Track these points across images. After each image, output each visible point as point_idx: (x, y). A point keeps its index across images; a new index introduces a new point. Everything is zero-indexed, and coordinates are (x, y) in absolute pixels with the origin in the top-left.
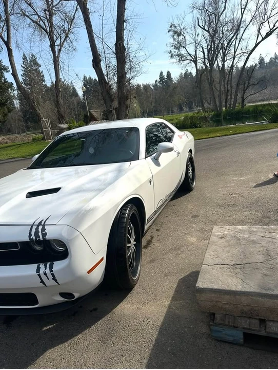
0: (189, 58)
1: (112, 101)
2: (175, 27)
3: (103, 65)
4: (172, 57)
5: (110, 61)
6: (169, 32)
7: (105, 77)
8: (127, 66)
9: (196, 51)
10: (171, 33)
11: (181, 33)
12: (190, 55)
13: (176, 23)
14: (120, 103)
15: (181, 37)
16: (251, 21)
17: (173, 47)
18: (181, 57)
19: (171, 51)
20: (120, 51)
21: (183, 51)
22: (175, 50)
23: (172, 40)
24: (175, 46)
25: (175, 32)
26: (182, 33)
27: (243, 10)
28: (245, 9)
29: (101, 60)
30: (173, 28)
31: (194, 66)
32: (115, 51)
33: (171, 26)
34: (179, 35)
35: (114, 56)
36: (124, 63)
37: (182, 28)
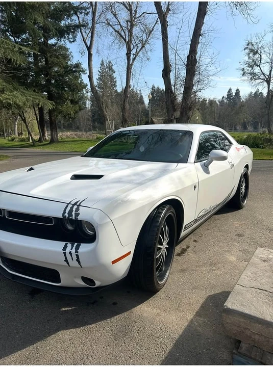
0: (262, 77)
1: (175, 110)
2: (252, 45)
3: (172, 76)
4: (243, 74)
5: (179, 72)
6: (245, 49)
7: (172, 87)
8: (195, 79)
9: (271, 71)
10: (247, 51)
11: (257, 52)
12: (264, 74)
13: (254, 42)
14: (182, 114)
15: (258, 56)
17: (247, 65)
18: (254, 76)
19: (244, 69)
20: (192, 63)
21: (257, 70)
22: (248, 68)
23: (246, 58)
24: (249, 64)
25: (252, 51)
26: (259, 52)
29: (171, 71)
30: (250, 46)
31: (267, 85)
32: (186, 63)
33: (248, 44)
34: (255, 53)
35: (185, 67)
36: (194, 75)
37: (260, 46)
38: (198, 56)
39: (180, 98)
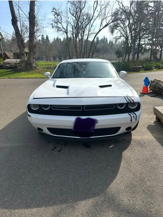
0: (63, 30)
2: (56, 10)
4: (53, 27)
5: (24, 22)
6: (52, 12)
7: (20, 32)
9: (67, 27)
10: (53, 13)
11: (59, 14)
12: (64, 28)
13: (56, 8)
15: (59, 17)
16: (97, 17)
17: (54, 22)
18: (59, 29)
19: (52, 24)
21: (60, 25)
22: (54, 24)
23: (54, 17)
24: (55, 22)
25: (56, 13)
26: (60, 15)
27: (94, 10)
28: (95, 9)
29: (17, 21)
30: (55, 10)
31: (66, 35)
32: (28, 16)
33: (53, 9)
34: (58, 15)
35: (28, 20)
37: (60, 11)
38: (36, 13)
39: (26, 40)
